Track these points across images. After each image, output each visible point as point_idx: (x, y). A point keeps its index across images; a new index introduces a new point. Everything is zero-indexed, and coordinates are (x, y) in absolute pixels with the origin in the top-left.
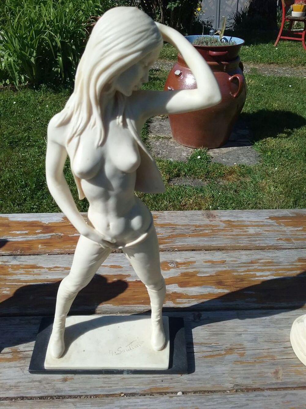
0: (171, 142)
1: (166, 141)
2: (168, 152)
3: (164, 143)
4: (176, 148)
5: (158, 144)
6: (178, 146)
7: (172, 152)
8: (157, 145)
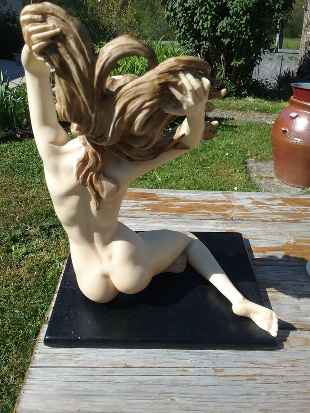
0: (275, 181)
1: (270, 181)
2: (276, 190)
3: (269, 182)
4: (282, 187)
5: (263, 182)
6: (284, 186)
7: (280, 190)
8: (262, 184)
